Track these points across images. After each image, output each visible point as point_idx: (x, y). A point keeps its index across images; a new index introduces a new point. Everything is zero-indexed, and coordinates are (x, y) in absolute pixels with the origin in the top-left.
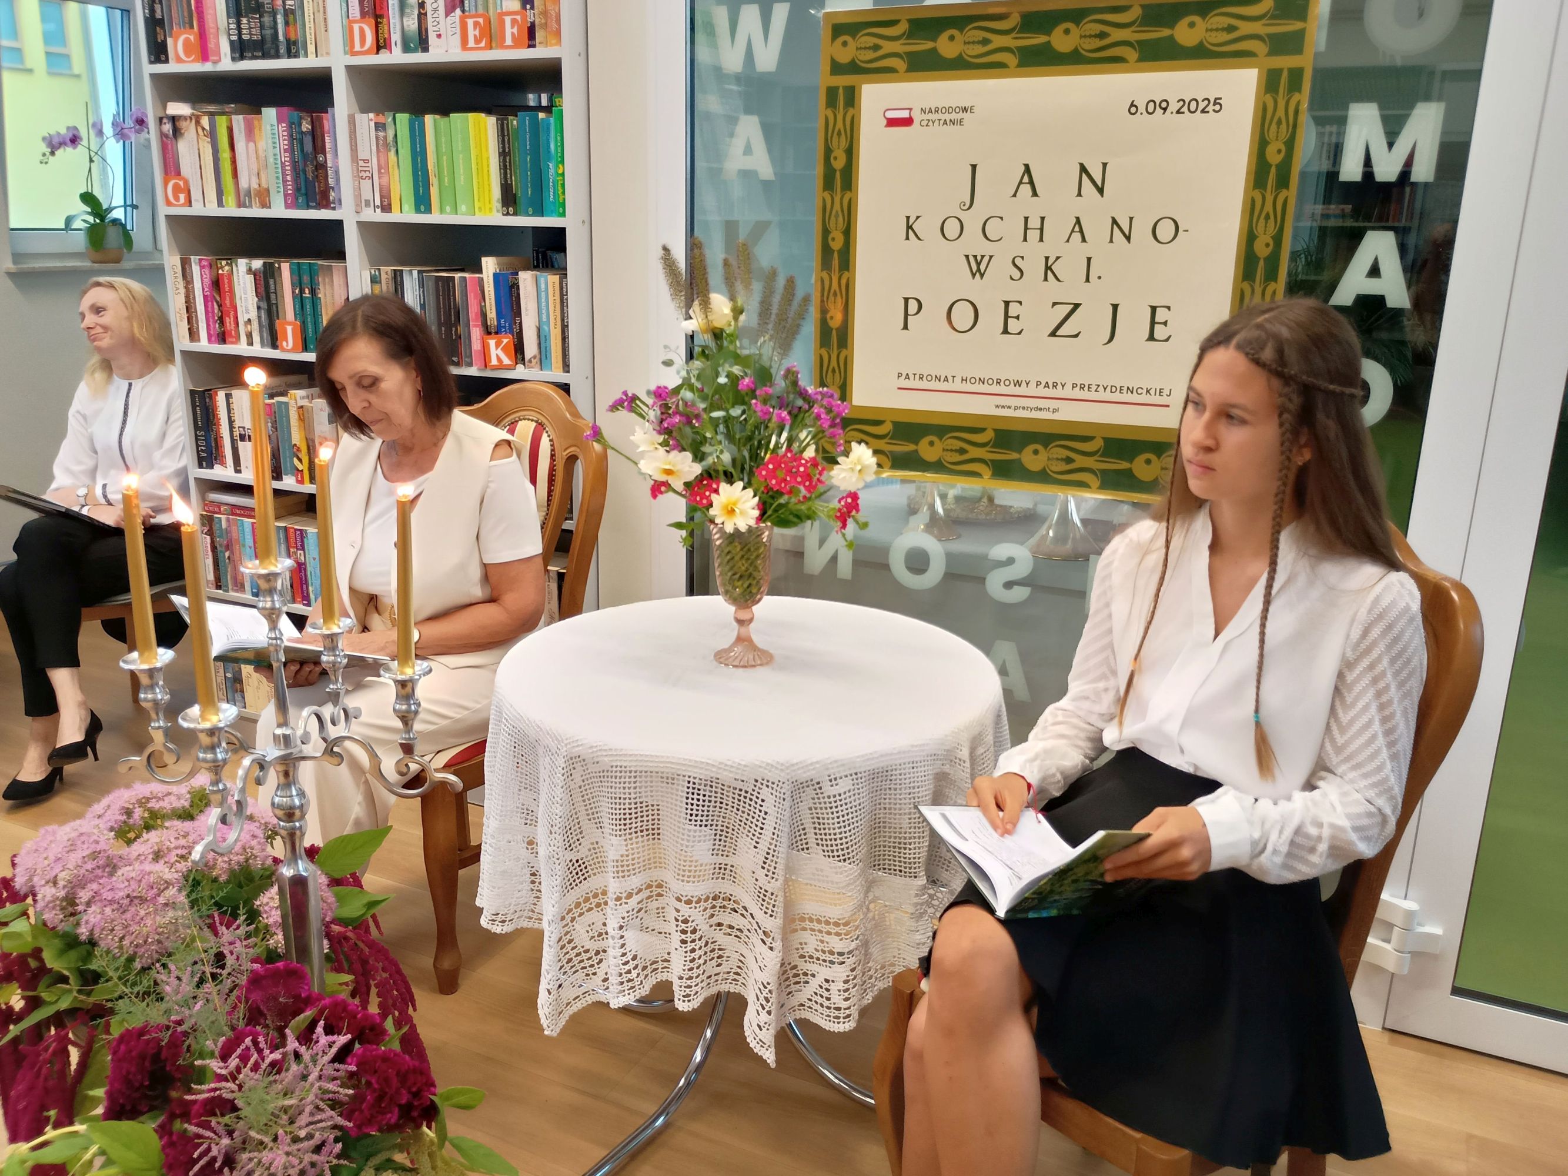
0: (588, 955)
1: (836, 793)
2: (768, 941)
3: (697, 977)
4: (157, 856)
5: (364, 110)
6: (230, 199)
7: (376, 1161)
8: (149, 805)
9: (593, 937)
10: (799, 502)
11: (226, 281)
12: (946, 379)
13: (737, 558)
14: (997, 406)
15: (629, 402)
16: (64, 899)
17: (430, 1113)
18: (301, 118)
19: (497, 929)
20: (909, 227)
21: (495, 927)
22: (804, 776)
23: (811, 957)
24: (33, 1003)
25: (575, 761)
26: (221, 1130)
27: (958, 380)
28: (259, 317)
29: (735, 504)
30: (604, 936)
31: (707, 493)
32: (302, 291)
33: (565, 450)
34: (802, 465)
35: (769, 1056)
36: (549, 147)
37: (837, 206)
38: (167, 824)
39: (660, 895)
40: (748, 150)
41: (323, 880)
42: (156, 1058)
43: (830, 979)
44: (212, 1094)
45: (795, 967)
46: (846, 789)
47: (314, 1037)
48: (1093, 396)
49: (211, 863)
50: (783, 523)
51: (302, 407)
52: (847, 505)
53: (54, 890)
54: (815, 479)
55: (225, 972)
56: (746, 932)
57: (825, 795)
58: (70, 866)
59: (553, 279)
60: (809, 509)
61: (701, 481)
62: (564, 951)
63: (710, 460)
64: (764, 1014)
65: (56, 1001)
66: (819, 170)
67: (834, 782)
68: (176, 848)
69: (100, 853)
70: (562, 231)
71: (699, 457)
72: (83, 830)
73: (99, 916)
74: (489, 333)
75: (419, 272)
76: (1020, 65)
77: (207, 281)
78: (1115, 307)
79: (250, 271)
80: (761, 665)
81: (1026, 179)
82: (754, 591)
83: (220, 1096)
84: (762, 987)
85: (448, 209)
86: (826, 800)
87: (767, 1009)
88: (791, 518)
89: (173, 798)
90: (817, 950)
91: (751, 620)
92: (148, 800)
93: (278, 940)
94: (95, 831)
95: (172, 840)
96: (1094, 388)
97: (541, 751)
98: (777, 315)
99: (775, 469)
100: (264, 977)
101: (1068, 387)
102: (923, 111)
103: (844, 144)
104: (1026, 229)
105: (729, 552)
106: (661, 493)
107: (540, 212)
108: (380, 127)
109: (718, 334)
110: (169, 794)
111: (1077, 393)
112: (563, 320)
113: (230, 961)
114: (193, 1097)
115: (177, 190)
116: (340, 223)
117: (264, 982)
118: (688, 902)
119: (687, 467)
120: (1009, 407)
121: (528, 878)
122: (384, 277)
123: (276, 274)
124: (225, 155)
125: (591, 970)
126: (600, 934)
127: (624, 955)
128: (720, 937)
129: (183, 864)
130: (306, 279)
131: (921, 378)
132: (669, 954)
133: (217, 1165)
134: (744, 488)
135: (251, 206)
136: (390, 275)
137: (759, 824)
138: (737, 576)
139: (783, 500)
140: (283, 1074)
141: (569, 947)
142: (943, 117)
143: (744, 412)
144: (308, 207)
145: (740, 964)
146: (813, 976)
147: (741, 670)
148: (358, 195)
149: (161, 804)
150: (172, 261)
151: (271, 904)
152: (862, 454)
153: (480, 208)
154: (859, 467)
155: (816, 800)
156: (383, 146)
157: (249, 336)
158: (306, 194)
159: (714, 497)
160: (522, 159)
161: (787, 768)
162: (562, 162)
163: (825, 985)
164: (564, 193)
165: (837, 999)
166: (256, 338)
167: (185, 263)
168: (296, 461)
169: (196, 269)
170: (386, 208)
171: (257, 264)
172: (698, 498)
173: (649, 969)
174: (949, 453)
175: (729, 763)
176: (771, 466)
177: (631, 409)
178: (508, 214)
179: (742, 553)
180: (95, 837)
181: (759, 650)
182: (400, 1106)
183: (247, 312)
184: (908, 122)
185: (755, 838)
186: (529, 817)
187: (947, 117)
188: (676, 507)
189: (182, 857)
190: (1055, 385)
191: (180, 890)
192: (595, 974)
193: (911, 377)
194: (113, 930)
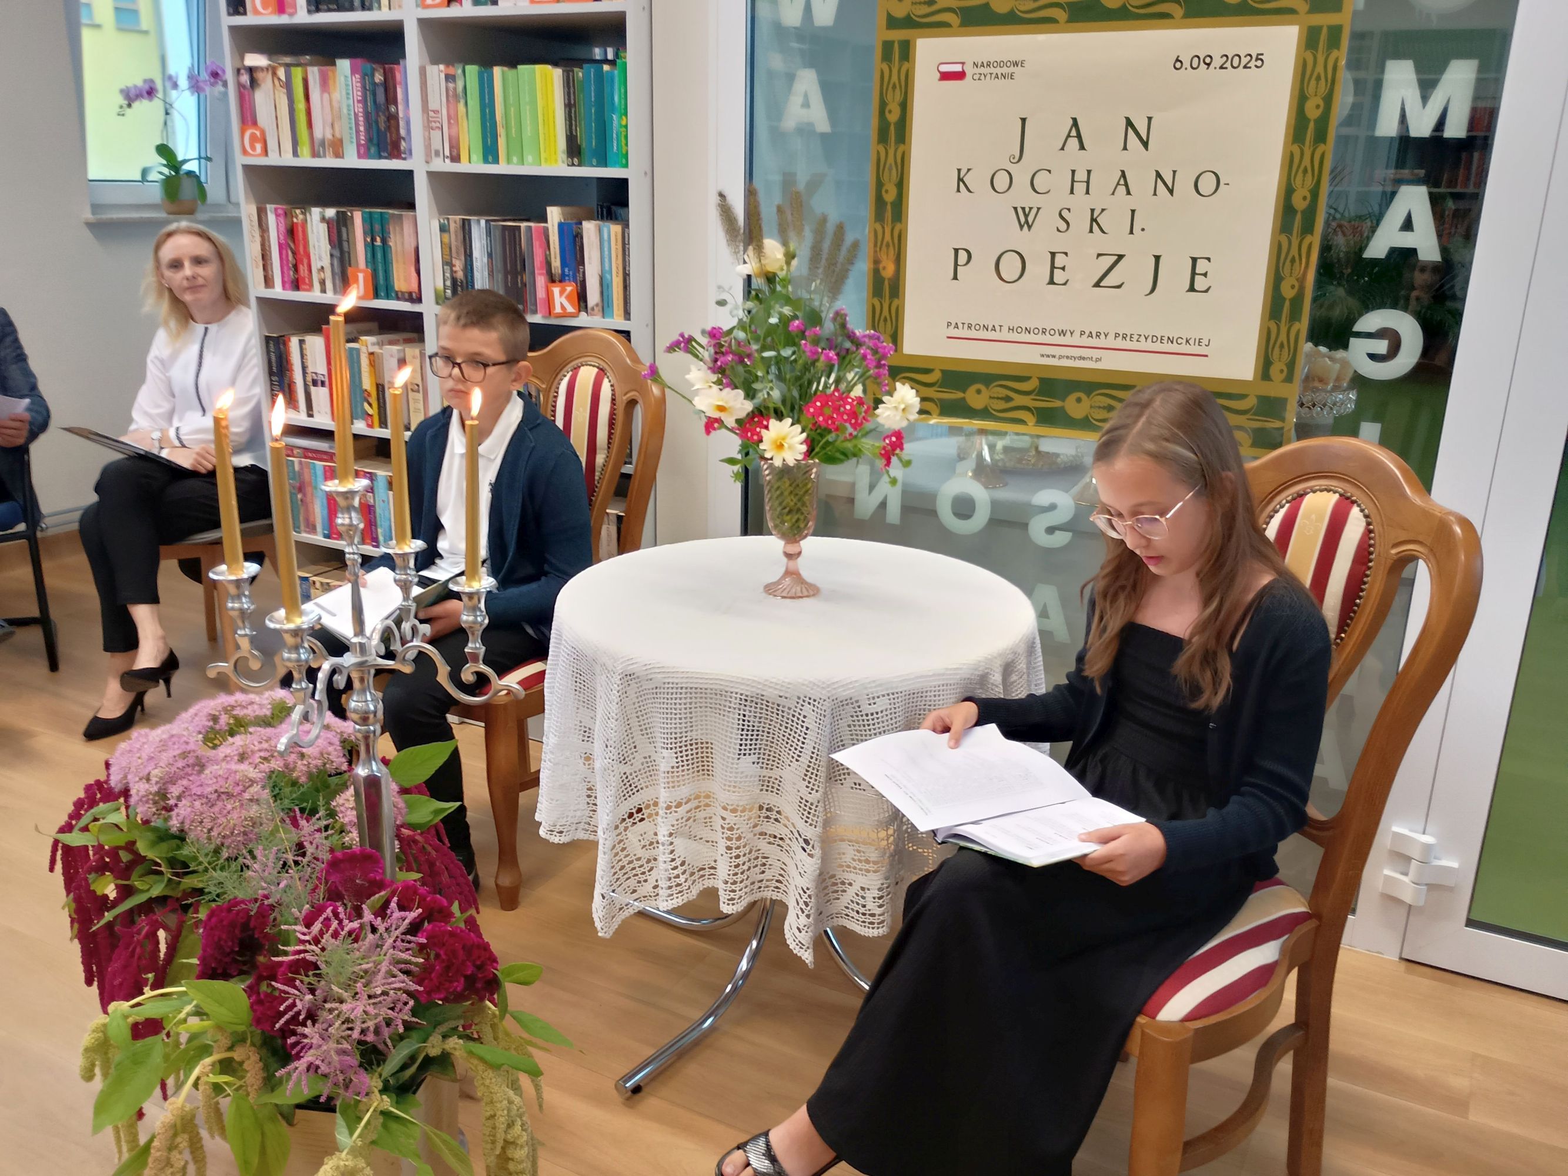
0: (640, 863)
1: (874, 711)
2: (808, 848)
3: (741, 882)
4: (242, 757)
5: (435, 61)
6: (305, 149)
7: (444, 1028)
8: (235, 713)
9: (644, 846)
10: (846, 440)
11: (300, 229)
12: (994, 329)
13: (786, 493)
14: (1043, 356)
15: (686, 344)
16: (158, 793)
17: (492, 986)
18: (373, 70)
19: (556, 839)
20: (960, 180)
21: (553, 837)
22: (844, 694)
23: (849, 867)
24: (126, 892)
25: (629, 677)
26: (304, 988)
27: (1005, 329)
28: (332, 265)
29: (784, 439)
30: (655, 845)
31: (758, 429)
32: (373, 240)
33: (625, 394)
34: (849, 403)
35: (807, 956)
36: (613, 99)
37: (891, 159)
38: (251, 730)
39: (707, 805)
40: (806, 105)
41: (394, 787)
42: (245, 926)
43: (866, 886)
44: (297, 957)
45: (833, 876)
46: (883, 708)
47: (389, 912)
48: (1134, 345)
49: (291, 766)
50: (830, 460)
51: (372, 354)
52: (892, 444)
53: (147, 786)
54: (860, 417)
55: (305, 860)
56: (788, 841)
57: (863, 713)
58: (162, 764)
59: (615, 229)
60: (855, 446)
61: (753, 418)
62: (618, 858)
63: (761, 396)
64: (803, 918)
65: (148, 890)
66: (874, 122)
67: (872, 701)
68: (260, 750)
69: (189, 752)
70: (623, 183)
71: (750, 394)
72: (174, 732)
73: (189, 809)
74: (553, 281)
75: (487, 221)
76: (1070, 20)
77: (282, 229)
78: (1157, 258)
79: (323, 219)
80: (807, 596)
81: (1074, 133)
82: (802, 525)
83: (304, 959)
84: (802, 892)
85: (515, 159)
86: (865, 717)
87: (806, 912)
88: (838, 455)
89: (256, 707)
90: (854, 860)
91: (800, 553)
92: (233, 707)
93: (353, 837)
94: (185, 733)
95: (256, 743)
96: (1136, 337)
97: (598, 669)
98: (827, 260)
99: (822, 406)
100: (342, 861)
101: (1111, 336)
102: (975, 65)
103: (898, 97)
104: (1073, 181)
105: (778, 488)
106: (714, 429)
107: (603, 162)
108: (450, 78)
109: (771, 279)
110: (252, 703)
111: (1120, 343)
112: (624, 269)
113: (310, 849)
114: (280, 959)
115: (253, 139)
116: (410, 174)
117: (342, 865)
118: (734, 811)
119: (739, 404)
120: (1054, 356)
121: (585, 792)
122: (452, 226)
123: (349, 222)
124: (301, 106)
125: (643, 878)
126: (651, 844)
127: (673, 860)
128: (763, 845)
129: (266, 765)
130: (377, 227)
131: (969, 327)
132: (715, 861)
133: (301, 1017)
134: (792, 424)
135: (325, 156)
136: (459, 223)
137: (801, 739)
138: (787, 510)
139: (830, 437)
140: (360, 943)
141: (622, 855)
142: (994, 71)
143: (794, 353)
144: (380, 157)
145: (782, 872)
146: (850, 884)
147: (788, 601)
148: (428, 146)
149: (245, 711)
150: (248, 211)
151: (347, 805)
152: (906, 395)
153: (546, 159)
154: (902, 406)
155: (855, 718)
156: (452, 97)
157: (323, 283)
158: (378, 145)
159: (764, 432)
160: (587, 111)
161: (829, 686)
162: (626, 115)
163: (861, 893)
164: (627, 145)
165: (872, 906)
166: (329, 285)
167: (261, 212)
168: (366, 405)
169: (271, 219)
170: (455, 158)
171: (331, 212)
172: (749, 434)
173: (696, 876)
174: (996, 401)
175: (774, 680)
176: (818, 404)
177: (687, 350)
178: (573, 165)
179: (791, 489)
180: (185, 739)
181: (806, 583)
182: (466, 977)
183: (320, 259)
184: (960, 76)
185: (797, 752)
186: (587, 734)
187: (999, 71)
188: (730, 444)
189: (265, 759)
190: (1098, 335)
191: (263, 787)
192: (646, 881)
193: (960, 326)
194: (201, 822)
